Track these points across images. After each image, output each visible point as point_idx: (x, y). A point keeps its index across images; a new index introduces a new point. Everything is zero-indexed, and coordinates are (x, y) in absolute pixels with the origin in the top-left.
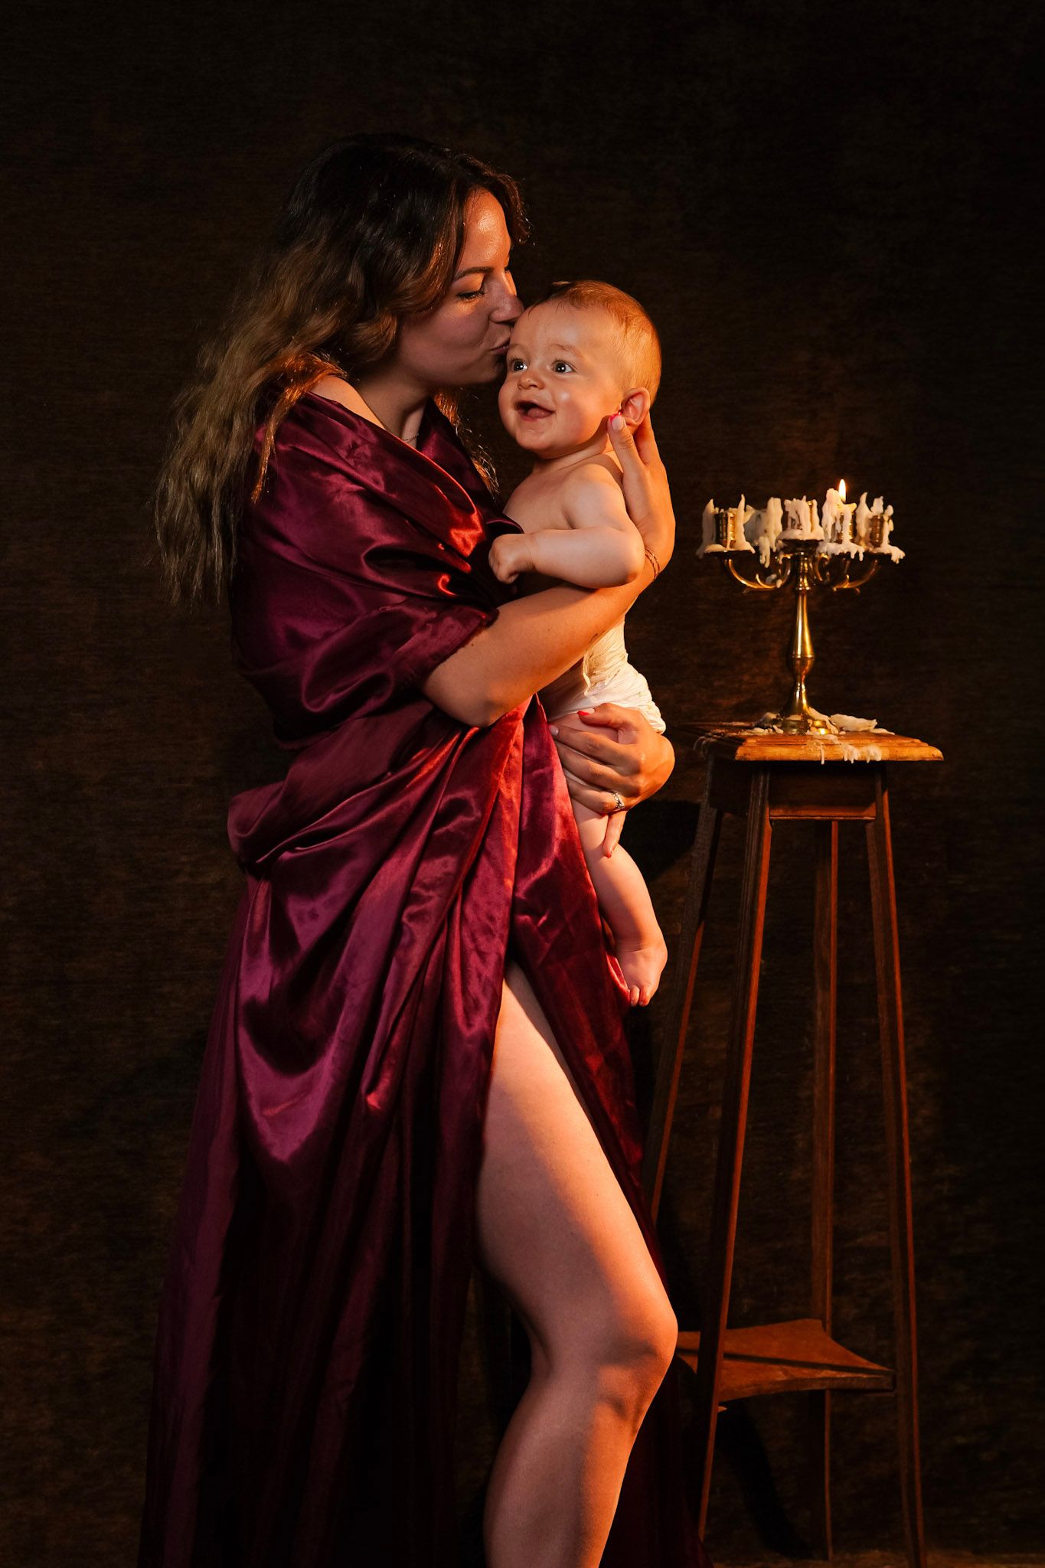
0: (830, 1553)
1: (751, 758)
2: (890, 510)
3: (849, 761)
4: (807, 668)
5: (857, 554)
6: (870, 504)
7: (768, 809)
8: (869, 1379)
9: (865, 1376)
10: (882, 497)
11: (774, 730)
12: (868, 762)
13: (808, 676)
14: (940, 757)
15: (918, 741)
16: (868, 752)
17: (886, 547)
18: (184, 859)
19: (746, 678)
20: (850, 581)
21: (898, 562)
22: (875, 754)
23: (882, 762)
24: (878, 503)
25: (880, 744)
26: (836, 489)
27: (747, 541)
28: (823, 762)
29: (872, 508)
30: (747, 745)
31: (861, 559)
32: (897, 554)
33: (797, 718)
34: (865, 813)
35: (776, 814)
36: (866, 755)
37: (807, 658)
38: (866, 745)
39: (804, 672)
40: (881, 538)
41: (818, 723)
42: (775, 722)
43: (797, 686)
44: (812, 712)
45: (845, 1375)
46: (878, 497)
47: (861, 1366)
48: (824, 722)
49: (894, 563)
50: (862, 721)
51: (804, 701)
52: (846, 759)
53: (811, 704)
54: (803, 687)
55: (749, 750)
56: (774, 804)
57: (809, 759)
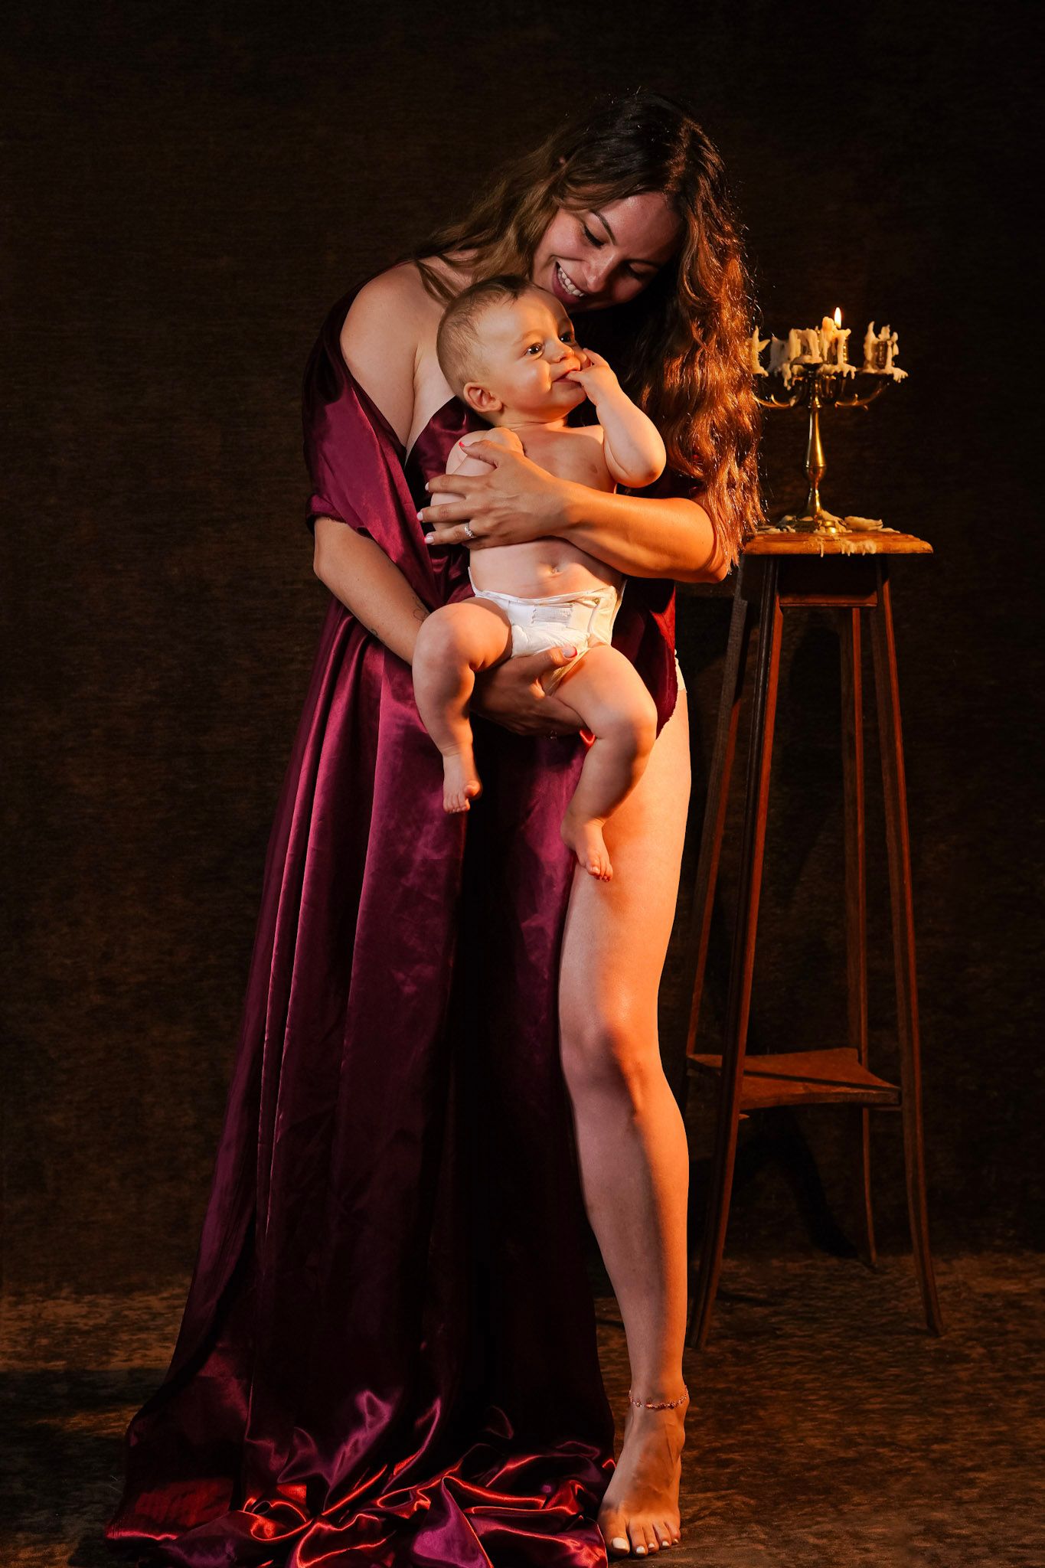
0: (874, 1255)
1: (757, 552)
2: (896, 336)
3: (846, 554)
4: (820, 475)
5: (849, 373)
6: (877, 332)
7: (778, 598)
8: (878, 1095)
9: (874, 1092)
10: (889, 326)
11: (788, 530)
12: (864, 554)
13: (821, 482)
14: (929, 550)
15: (911, 536)
16: (864, 546)
17: (890, 368)
18: (297, 649)
19: (788, 489)
20: (859, 399)
21: (899, 381)
22: (871, 548)
23: (876, 555)
24: (885, 333)
25: (876, 540)
26: (832, 317)
27: (761, 365)
28: (822, 555)
29: (880, 336)
30: (755, 541)
31: (853, 377)
32: (899, 374)
33: (809, 519)
34: (866, 601)
35: (786, 602)
36: (862, 548)
37: (819, 467)
38: (863, 540)
39: (818, 479)
40: (885, 361)
41: (829, 523)
42: (789, 523)
43: (809, 491)
44: (825, 514)
45: (856, 1091)
46: (885, 325)
47: (875, 1084)
48: (834, 522)
49: (896, 383)
50: (871, 521)
51: (818, 504)
52: (843, 553)
53: (824, 507)
54: (817, 492)
55: (755, 545)
56: (783, 594)
57: (810, 553)
